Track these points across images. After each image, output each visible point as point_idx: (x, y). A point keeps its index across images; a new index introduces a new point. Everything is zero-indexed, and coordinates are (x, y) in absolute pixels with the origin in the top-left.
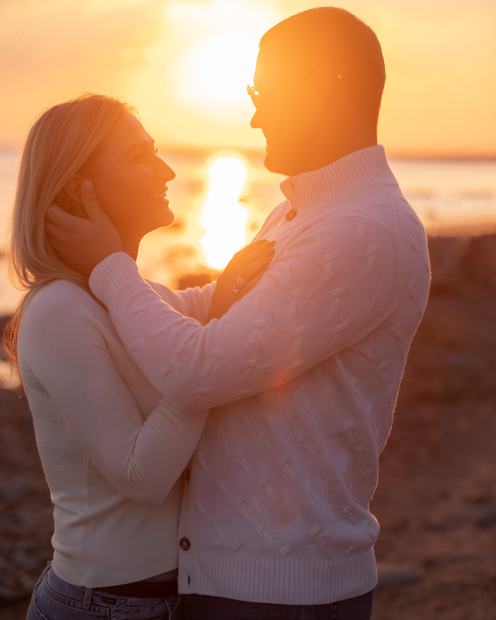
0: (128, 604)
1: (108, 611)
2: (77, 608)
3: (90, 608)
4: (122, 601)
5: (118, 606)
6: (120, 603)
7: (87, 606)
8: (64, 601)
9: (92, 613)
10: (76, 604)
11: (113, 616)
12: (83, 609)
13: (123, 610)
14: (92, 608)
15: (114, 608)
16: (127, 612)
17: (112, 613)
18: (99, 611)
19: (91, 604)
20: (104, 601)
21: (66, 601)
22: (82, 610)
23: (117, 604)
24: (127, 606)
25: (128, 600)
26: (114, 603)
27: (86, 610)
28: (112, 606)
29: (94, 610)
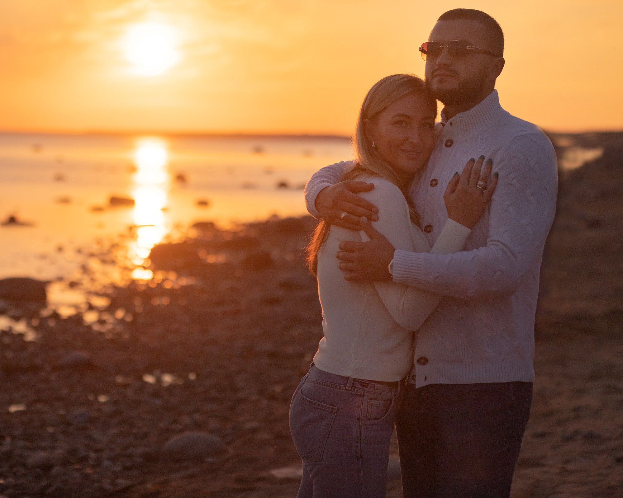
0: (375, 388)
1: (363, 392)
2: (342, 389)
3: (351, 389)
4: (372, 386)
5: (369, 389)
6: (371, 387)
7: (350, 388)
8: (332, 386)
9: (352, 392)
10: (341, 387)
11: (366, 395)
12: (347, 390)
13: (372, 392)
14: (353, 389)
15: (367, 390)
16: (374, 393)
17: (365, 393)
18: (357, 391)
19: (352, 386)
20: (361, 385)
21: (333, 386)
22: (345, 391)
23: (369, 387)
24: (375, 389)
25: (375, 385)
26: (367, 387)
27: (348, 390)
28: (366, 388)
29: (354, 390)
